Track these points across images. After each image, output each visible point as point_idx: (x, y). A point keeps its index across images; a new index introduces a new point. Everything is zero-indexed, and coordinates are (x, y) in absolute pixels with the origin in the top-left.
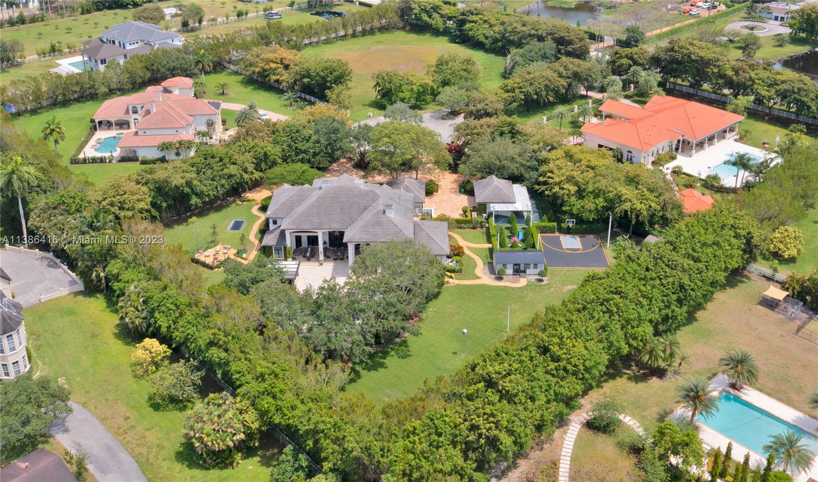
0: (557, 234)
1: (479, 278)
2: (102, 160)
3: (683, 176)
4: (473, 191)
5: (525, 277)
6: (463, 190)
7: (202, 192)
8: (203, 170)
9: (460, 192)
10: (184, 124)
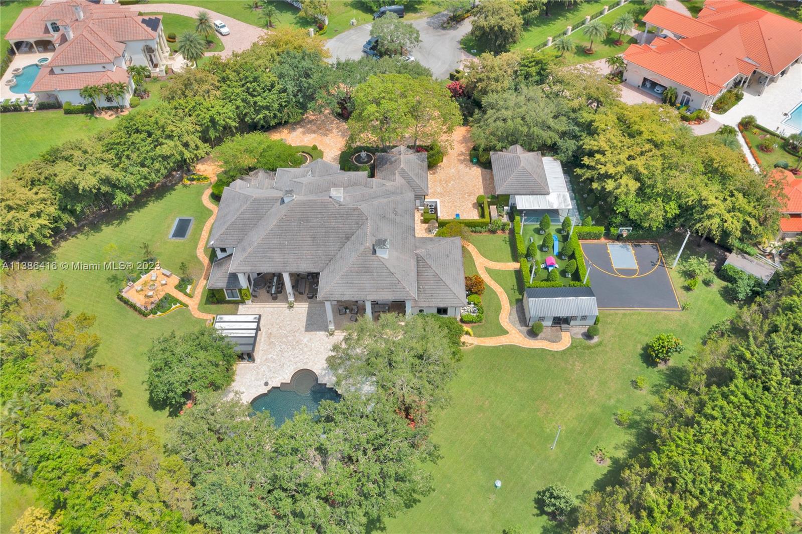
0: (603, 240)
1: (505, 332)
2: (16, 108)
3: (755, 130)
4: (490, 163)
5: (567, 330)
6: (475, 160)
7: (128, 186)
8: (126, 153)
9: (471, 161)
10: (111, 57)
